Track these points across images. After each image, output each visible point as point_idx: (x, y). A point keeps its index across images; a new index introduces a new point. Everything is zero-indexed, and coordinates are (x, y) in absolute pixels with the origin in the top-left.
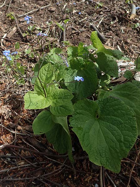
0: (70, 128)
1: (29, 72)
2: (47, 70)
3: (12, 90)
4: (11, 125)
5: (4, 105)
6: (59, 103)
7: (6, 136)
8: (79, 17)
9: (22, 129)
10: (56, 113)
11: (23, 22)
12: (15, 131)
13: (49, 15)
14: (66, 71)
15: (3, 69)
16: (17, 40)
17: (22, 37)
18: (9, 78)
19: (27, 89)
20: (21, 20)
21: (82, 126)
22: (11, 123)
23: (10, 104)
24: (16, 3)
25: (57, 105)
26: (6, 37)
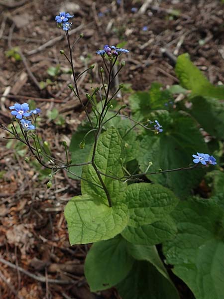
0: (169, 268)
1: (59, 152)
2: (108, 143)
3: (30, 191)
4: (37, 264)
5: (17, 225)
6: (145, 218)
7: (29, 290)
8: (139, 40)
9: (58, 270)
10: (134, 237)
11: (37, 62)
12: (44, 275)
13: (83, 44)
14: (138, 142)
15: (10, 154)
16: (29, 96)
17: (38, 90)
18: (22, 169)
19: (60, 187)
20: (33, 59)
21: (193, 260)
22: (35, 259)
23: (30, 221)
24: (21, 32)
25: (140, 222)
26: (10, 94)
